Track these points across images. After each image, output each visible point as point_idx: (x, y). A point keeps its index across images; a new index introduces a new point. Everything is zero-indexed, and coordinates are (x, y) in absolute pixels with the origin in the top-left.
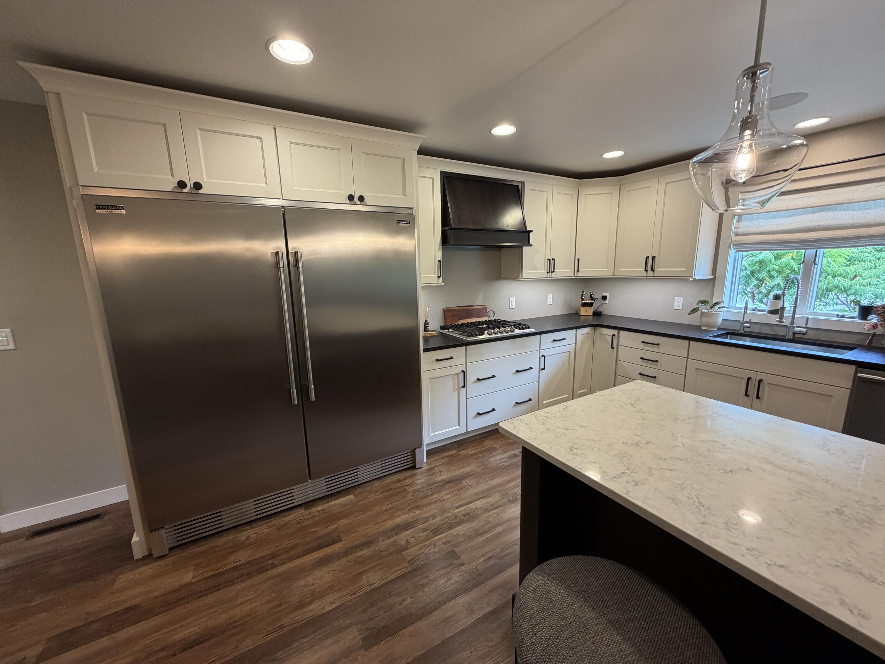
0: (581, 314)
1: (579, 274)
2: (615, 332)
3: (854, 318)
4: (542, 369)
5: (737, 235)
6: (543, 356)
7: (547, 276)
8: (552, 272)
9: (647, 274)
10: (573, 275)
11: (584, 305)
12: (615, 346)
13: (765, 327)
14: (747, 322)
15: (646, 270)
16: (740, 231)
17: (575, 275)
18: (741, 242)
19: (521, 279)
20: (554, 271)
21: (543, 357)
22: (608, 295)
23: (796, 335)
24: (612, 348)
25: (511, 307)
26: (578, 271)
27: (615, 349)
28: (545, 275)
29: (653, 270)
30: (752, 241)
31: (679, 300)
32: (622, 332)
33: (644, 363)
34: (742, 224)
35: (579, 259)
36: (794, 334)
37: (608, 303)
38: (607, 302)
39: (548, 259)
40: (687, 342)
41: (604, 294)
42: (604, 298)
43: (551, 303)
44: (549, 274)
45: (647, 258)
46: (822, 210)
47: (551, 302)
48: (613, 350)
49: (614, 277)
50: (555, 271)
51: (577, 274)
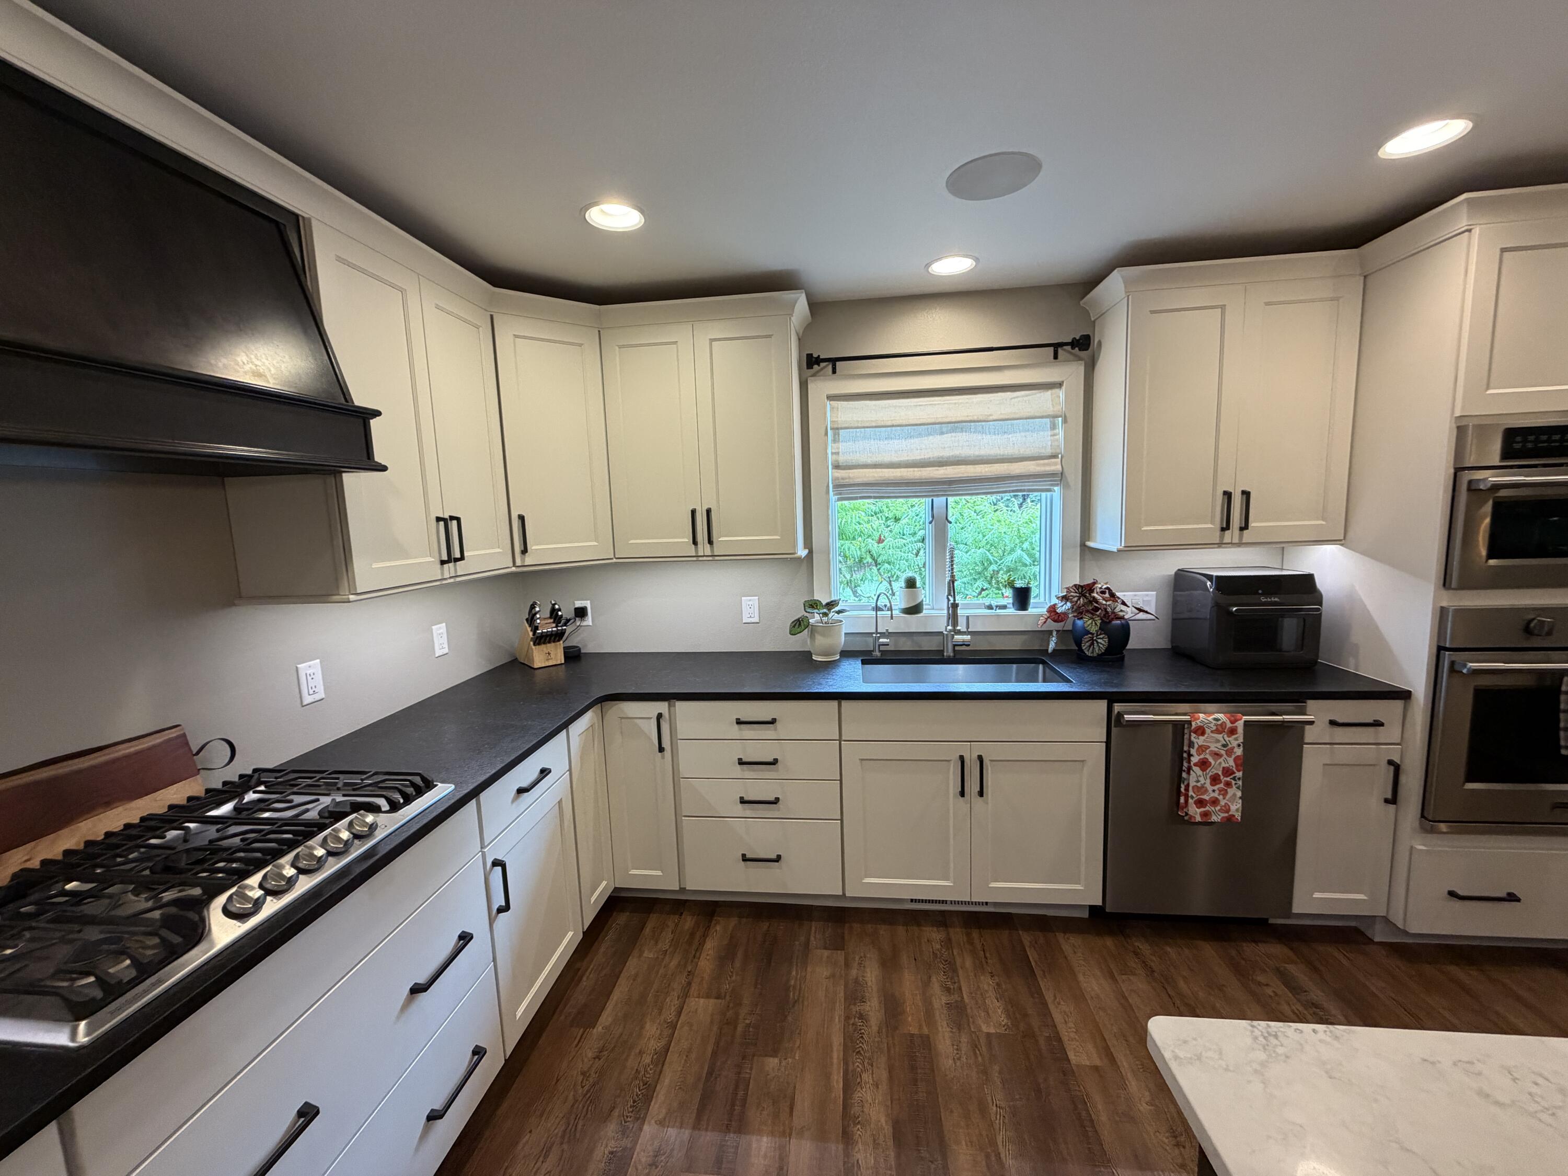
0: (536, 666)
1: (529, 560)
2: (661, 707)
3: (1004, 607)
4: (500, 910)
5: (837, 467)
6: (496, 863)
7: (442, 574)
8: (456, 560)
9: (696, 550)
10: (511, 565)
11: (541, 640)
12: (666, 743)
13: (903, 639)
14: (883, 635)
15: (695, 542)
16: (842, 459)
17: (518, 562)
18: (846, 481)
19: (352, 597)
20: (462, 558)
21: (499, 869)
22: (587, 604)
23: (957, 648)
24: (661, 749)
25: (308, 699)
26: (524, 551)
27: (668, 752)
28: (435, 572)
29: (710, 542)
30: (865, 480)
31: (750, 603)
32: (680, 706)
33: (748, 772)
34: (842, 447)
35: (522, 518)
36: (955, 646)
37: (591, 624)
38: (589, 621)
39: (438, 519)
40: (834, 704)
41: (579, 604)
42: (581, 613)
43: (446, 650)
44: (446, 566)
45: (693, 512)
46: (953, 430)
47: (446, 646)
48: (663, 757)
49: (615, 560)
50: (466, 554)
51: (523, 560)
